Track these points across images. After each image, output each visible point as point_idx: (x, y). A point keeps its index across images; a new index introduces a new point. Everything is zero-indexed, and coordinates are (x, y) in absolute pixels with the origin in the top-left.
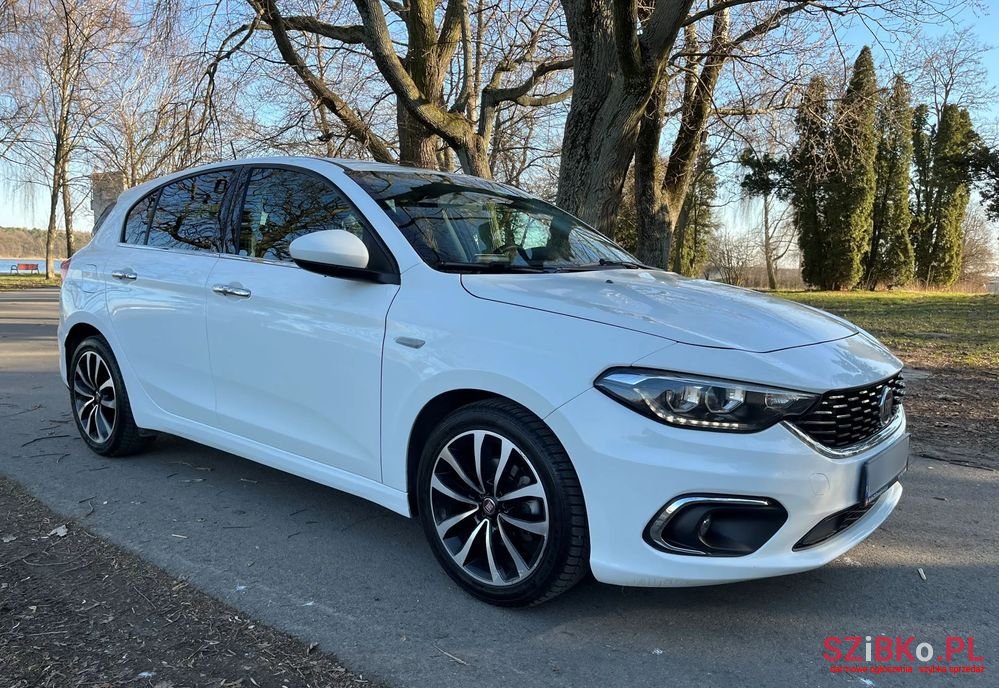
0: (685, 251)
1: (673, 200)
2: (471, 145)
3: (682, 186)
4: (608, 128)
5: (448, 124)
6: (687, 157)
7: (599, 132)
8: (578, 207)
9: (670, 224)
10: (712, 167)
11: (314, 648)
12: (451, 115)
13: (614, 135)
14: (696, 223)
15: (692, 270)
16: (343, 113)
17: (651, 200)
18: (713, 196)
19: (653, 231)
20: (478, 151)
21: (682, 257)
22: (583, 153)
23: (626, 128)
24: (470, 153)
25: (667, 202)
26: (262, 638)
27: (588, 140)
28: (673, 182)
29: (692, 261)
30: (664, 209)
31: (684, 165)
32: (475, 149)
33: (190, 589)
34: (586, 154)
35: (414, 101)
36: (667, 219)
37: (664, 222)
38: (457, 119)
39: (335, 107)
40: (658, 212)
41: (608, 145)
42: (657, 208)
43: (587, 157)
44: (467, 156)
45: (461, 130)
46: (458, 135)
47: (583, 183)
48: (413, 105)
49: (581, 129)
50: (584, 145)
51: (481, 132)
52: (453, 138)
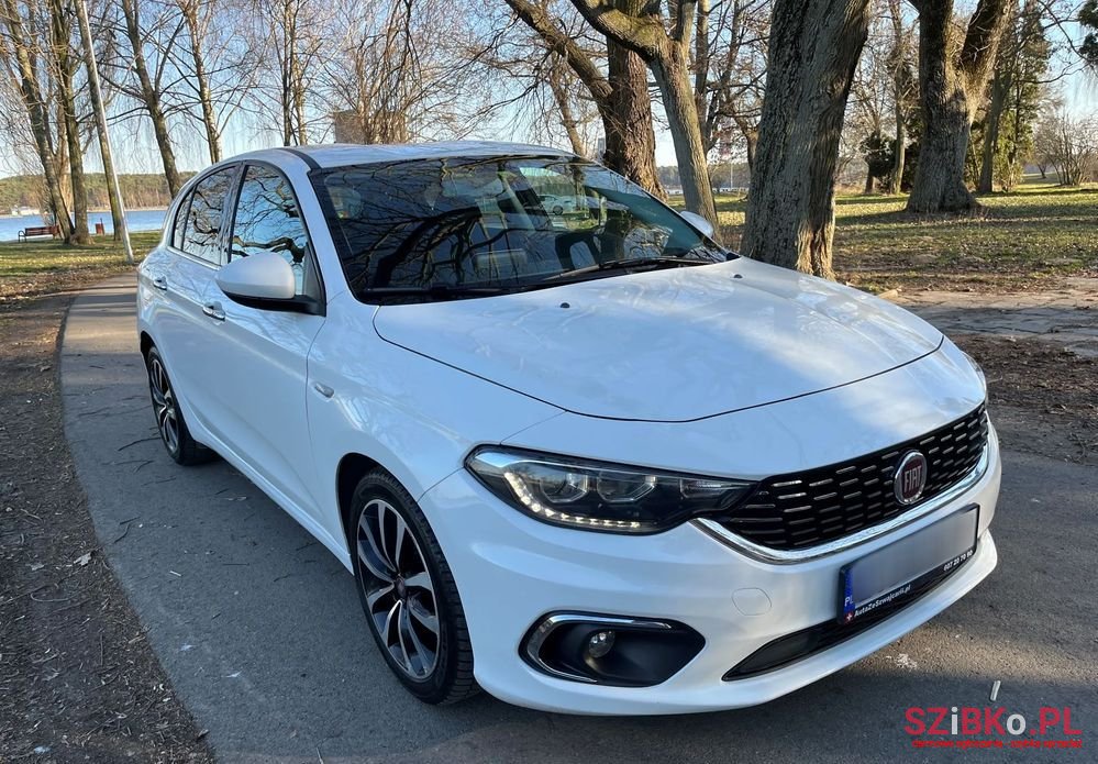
0: (1001, 143)
1: (971, 82)
2: (666, 54)
3: (985, 62)
4: (825, 16)
5: (636, 32)
6: (992, 24)
7: (813, 22)
8: (786, 123)
9: (966, 114)
10: (1042, 29)
11: (203, 736)
12: (641, 20)
13: (833, 23)
14: (1018, 104)
15: (1011, 167)
16: (541, 26)
17: (941, 87)
18: (1041, 68)
19: (943, 126)
20: (675, 60)
21: (998, 151)
22: (792, 54)
23: (849, 12)
24: (665, 64)
25: (963, 86)
26: (167, 715)
27: (798, 34)
28: (971, 60)
29: (1011, 156)
30: (958, 95)
31: (986, 35)
32: (671, 59)
33: (145, 644)
34: (797, 53)
35: (594, 10)
36: (963, 109)
37: (959, 113)
38: (648, 24)
39: (532, 20)
40: (951, 100)
41: (824, 38)
42: (948, 95)
43: (798, 57)
44: (662, 68)
45: (653, 37)
46: (649, 45)
47: (792, 92)
48: (592, 15)
49: (790, 21)
50: (793, 43)
51: (678, 35)
52: (644, 48)
